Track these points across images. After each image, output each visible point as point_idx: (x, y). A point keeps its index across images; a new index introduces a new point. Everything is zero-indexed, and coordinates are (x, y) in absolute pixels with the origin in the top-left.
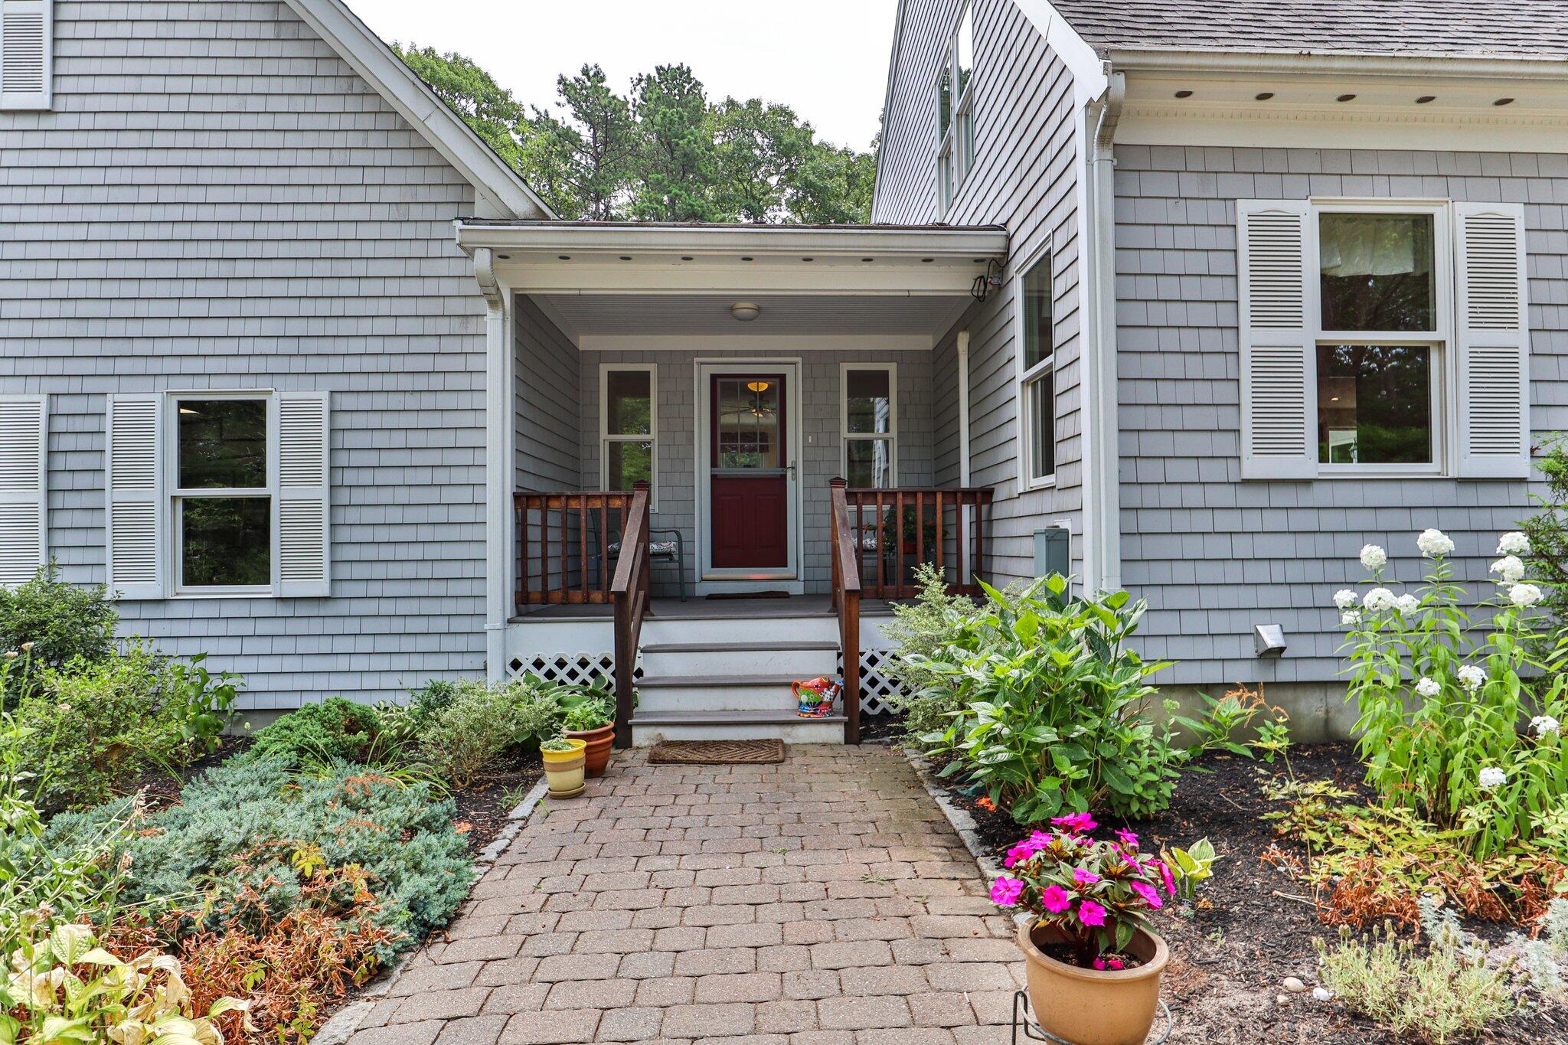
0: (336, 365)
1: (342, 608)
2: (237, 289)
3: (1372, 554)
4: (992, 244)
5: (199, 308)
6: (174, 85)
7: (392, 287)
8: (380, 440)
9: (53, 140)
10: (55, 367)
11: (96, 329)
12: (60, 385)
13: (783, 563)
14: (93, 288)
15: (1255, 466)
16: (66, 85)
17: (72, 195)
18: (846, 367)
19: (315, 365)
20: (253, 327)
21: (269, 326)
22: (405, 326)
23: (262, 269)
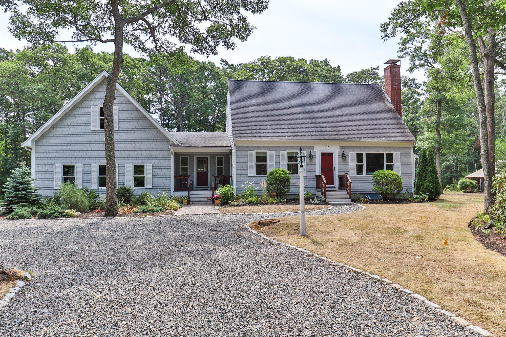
0: (153, 161)
1: (154, 190)
2: (141, 152)
4: (230, 148)
5: (136, 154)
7: (160, 152)
8: (158, 170)
9: (119, 134)
10: (119, 161)
11: (124, 156)
12: (120, 163)
13: (207, 185)
14: (124, 152)
15: (249, 175)
16: (120, 127)
17: (121, 140)
18: (216, 156)
19: (150, 161)
20: (143, 156)
21: (145, 156)
22: (161, 156)
23: (144, 149)
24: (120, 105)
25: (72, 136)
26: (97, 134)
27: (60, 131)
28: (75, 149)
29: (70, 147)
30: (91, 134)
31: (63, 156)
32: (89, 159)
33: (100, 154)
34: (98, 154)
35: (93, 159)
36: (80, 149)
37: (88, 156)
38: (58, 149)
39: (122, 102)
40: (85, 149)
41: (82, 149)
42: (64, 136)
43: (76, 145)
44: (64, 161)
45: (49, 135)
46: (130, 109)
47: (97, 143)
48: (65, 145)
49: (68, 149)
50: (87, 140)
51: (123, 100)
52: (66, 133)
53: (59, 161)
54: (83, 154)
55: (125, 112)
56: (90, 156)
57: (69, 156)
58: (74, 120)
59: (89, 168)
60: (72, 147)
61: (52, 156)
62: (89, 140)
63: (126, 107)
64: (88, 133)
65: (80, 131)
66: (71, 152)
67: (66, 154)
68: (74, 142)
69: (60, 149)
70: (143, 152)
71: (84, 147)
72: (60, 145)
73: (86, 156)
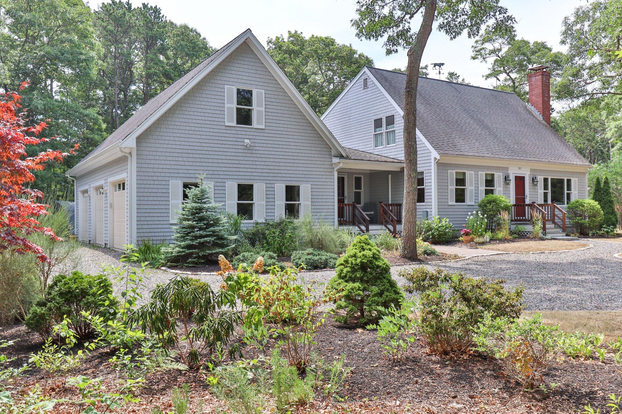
0: (311, 180)
2: (295, 165)
3: (469, 213)
5: (289, 168)
6: (285, 126)
8: (318, 194)
9: (265, 135)
10: (266, 178)
11: (272, 171)
12: (267, 182)
14: (272, 164)
15: (450, 203)
16: (267, 124)
17: (268, 146)
18: (354, 176)
19: (308, 180)
20: (298, 172)
21: (301, 172)
22: (322, 173)
23: (300, 162)
24: (266, 88)
25: (195, 133)
26: (233, 132)
27: (177, 123)
28: (201, 156)
29: (194, 152)
30: (224, 131)
31: (182, 167)
32: (222, 173)
33: (239, 166)
34: (236, 166)
35: (229, 173)
36: (209, 157)
37: (221, 169)
38: (175, 155)
39: (269, 85)
40: (216, 157)
41: (213, 157)
42: (183, 132)
43: (203, 148)
44: (184, 175)
45: (158, 130)
46: (280, 97)
47: (234, 147)
48: (185, 147)
49: (191, 156)
50: (219, 142)
51: (270, 81)
52: (187, 128)
53: (177, 175)
54: (213, 165)
55: (273, 100)
56: (224, 169)
57: (192, 168)
58: (199, 106)
59: (223, 188)
60: (197, 152)
61: (165, 166)
62: (222, 142)
63: (274, 93)
64: (220, 131)
65: (208, 126)
66: (196, 160)
67: (187, 163)
68: (199, 144)
69: (177, 155)
70: (298, 165)
71: (214, 153)
72: (178, 147)
73: (218, 169)
